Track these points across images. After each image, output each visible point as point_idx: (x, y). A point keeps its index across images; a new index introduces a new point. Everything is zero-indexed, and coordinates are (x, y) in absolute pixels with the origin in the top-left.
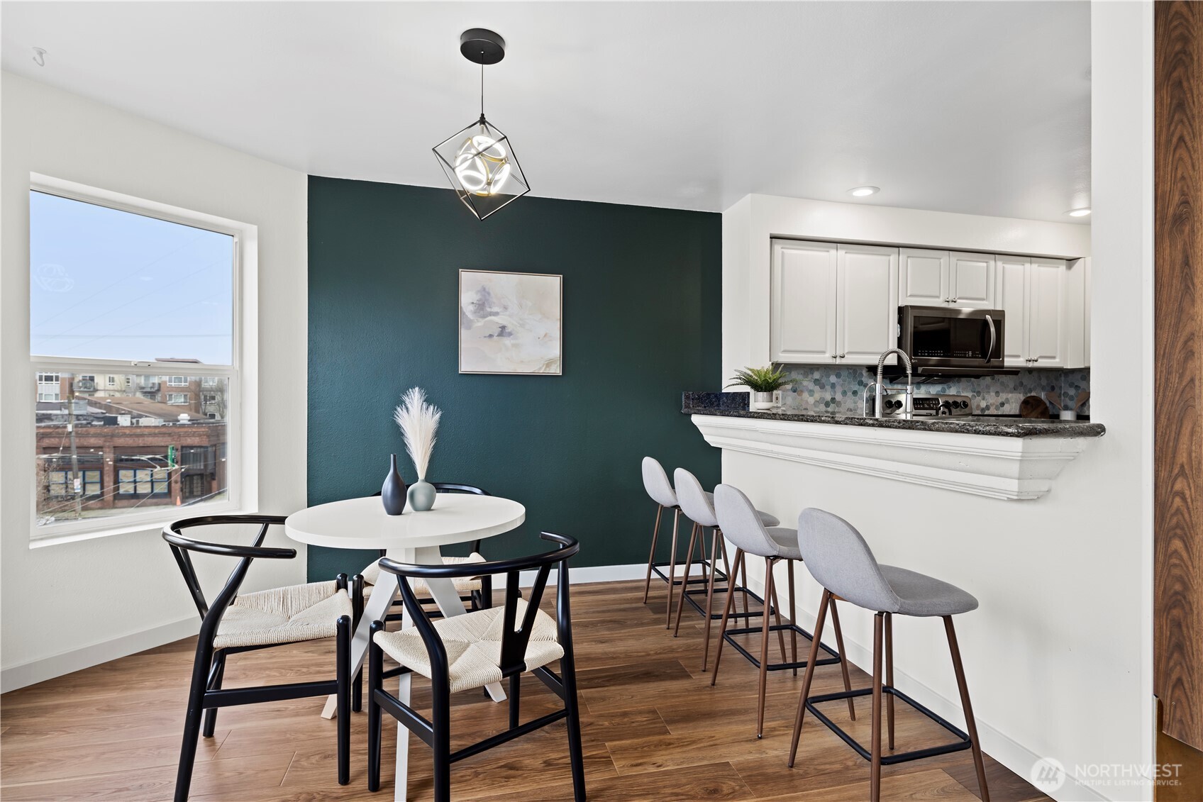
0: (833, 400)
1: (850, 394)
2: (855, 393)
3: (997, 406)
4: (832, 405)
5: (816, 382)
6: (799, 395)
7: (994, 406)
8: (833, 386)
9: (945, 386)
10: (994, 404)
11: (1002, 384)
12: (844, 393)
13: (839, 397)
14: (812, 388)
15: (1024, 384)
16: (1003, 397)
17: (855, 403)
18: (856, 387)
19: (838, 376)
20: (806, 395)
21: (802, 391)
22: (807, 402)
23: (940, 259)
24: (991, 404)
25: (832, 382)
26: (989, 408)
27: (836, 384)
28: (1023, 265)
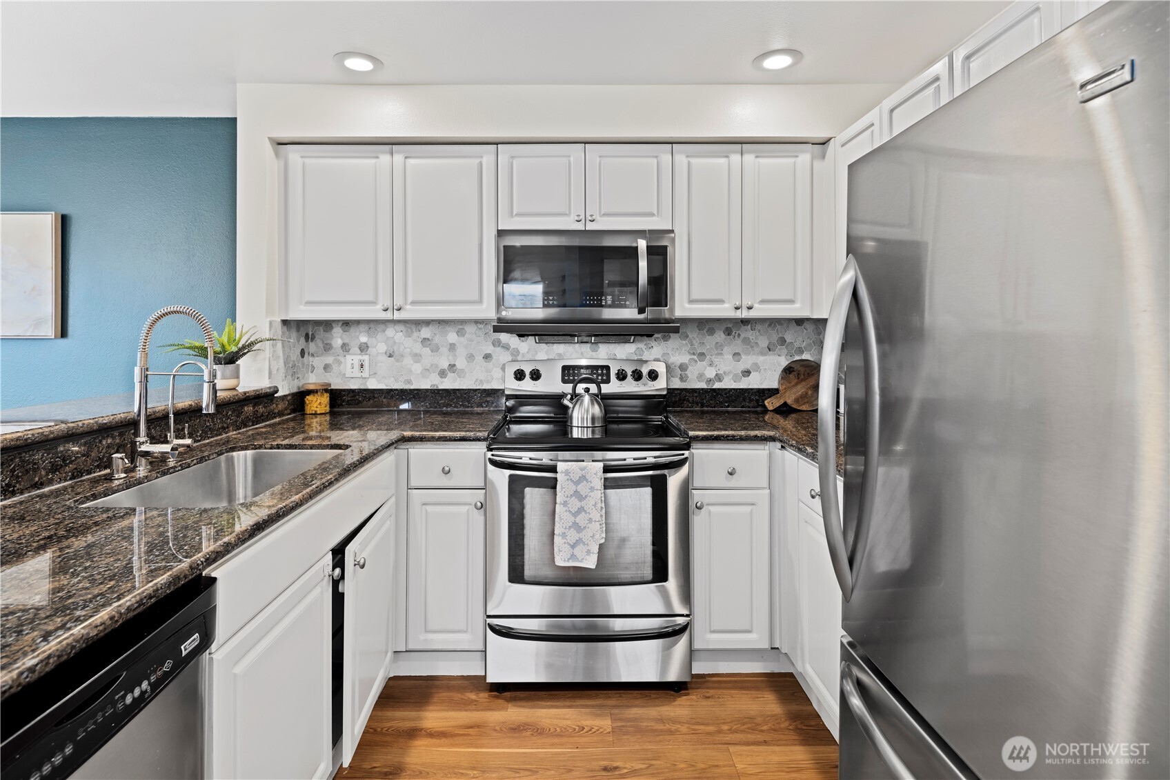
0: (452, 366)
1: (479, 359)
2: (487, 357)
3: (735, 375)
4: (450, 375)
5: (425, 341)
6: (398, 361)
7: (731, 376)
8: (452, 347)
9: (641, 345)
10: (729, 372)
11: (746, 341)
12: (471, 357)
13: (461, 363)
14: (418, 352)
15: (788, 341)
16: (747, 361)
17: (488, 371)
18: (489, 349)
19: (460, 333)
20: (408, 361)
21: (402, 356)
22: (410, 371)
23: (569, 156)
24: (725, 373)
25: (451, 342)
26: (722, 379)
27: (457, 345)
28: (727, 157)
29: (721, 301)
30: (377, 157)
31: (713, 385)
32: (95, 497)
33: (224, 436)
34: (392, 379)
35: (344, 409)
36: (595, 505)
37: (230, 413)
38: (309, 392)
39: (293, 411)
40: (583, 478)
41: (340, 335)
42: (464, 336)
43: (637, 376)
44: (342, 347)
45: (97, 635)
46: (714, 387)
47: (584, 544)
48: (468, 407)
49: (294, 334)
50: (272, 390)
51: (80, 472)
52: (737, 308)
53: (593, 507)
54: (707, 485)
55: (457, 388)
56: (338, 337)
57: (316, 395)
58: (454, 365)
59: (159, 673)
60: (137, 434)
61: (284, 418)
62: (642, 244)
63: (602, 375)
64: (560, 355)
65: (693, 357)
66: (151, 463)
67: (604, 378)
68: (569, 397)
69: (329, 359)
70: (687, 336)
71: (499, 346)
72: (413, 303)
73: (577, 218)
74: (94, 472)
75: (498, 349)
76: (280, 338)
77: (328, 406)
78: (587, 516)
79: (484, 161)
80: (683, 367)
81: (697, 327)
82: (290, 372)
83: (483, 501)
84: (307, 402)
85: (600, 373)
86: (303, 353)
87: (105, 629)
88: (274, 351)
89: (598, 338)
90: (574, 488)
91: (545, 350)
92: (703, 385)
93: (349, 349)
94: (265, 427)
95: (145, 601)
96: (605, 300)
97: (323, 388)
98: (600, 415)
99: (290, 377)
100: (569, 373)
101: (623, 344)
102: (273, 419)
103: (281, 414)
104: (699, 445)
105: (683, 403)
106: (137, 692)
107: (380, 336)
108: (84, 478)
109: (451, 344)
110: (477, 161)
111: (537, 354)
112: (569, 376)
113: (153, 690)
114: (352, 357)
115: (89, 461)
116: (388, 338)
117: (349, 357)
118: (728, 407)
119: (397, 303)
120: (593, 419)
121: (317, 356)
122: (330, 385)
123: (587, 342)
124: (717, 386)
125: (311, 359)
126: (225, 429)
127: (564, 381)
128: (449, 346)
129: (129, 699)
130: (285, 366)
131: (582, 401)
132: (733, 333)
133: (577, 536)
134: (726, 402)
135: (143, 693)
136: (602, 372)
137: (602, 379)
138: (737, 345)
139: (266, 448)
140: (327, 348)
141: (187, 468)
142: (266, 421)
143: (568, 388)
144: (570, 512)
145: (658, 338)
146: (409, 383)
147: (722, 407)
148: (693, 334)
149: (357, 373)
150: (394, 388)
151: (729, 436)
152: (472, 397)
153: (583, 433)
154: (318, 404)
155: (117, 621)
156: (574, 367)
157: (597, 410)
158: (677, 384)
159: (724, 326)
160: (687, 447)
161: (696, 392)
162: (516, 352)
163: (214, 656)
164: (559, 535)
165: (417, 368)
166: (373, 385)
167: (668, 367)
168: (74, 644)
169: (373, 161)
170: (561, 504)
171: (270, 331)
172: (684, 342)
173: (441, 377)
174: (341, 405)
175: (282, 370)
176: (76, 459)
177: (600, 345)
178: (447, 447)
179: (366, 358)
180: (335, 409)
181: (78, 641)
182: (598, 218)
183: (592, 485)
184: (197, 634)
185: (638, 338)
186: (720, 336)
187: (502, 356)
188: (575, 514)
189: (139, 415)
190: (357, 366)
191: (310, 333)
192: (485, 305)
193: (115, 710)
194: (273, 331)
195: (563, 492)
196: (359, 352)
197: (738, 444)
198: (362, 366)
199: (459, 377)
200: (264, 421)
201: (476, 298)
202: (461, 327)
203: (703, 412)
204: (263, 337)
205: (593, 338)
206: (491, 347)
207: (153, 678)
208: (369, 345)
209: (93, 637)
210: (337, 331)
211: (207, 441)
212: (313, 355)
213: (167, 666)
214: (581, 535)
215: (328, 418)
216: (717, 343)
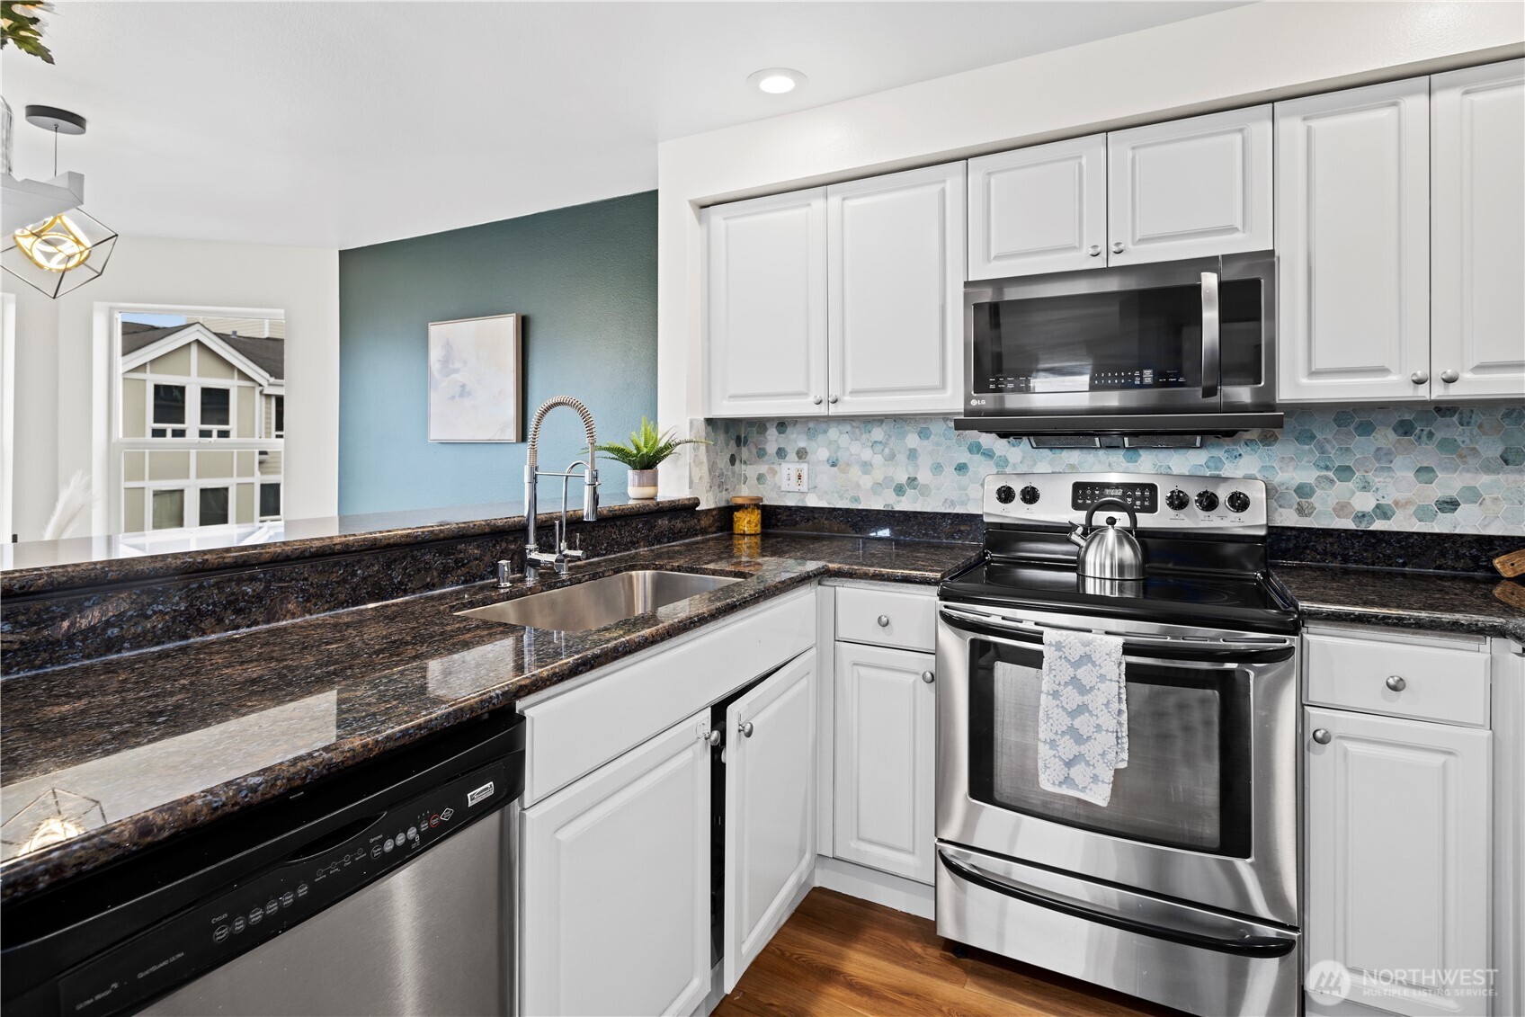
0: (912, 480)
1: (949, 471)
2: (961, 468)
3: (1422, 508)
4: (909, 492)
5: (878, 447)
6: (843, 472)
7: (1412, 509)
8: (912, 454)
9: (1219, 453)
10: (1408, 503)
12: (937, 468)
13: (924, 476)
14: (868, 460)
16: (1450, 483)
17: (962, 488)
18: (964, 457)
19: (924, 434)
20: (855, 472)
21: (848, 465)
22: (858, 485)
23: (1080, 157)
24: (1396, 503)
25: (911, 447)
26: (1389, 513)
27: (920, 451)
28: (1395, 104)
29: (1383, 371)
30: (809, 205)
31: (1371, 524)
32: (472, 605)
33: (633, 551)
34: (836, 495)
35: (779, 531)
36: (1107, 704)
37: (640, 525)
38: (739, 507)
39: (720, 529)
40: (1086, 659)
41: (774, 438)
42: (928, 438)
43: (1209, 502)
44: (777, 453)
45: (342, 762)
46: (1371, 528)
47: (1088, 763)
48: (934, 537)
49: (722, 437)
50: (691, 502)
51: (472, 576)
52: (1419, 382)
53: (1104, 707)
54: (1339, 702)
55: (919, 510)
56: (772, 440)
57: (746, 511)
58: (915, 479)
59: (434, 822)
60: (527, 542)
61: (708, 536)
62: (1210, 281)
63: (1143, 498)
64: (1072, 467)
65: (1325, 473)
66: (540, 575)
67: (1146, 503)
68: (1080, 530)
69: (763, 468)
70: (1313, 437)
71: (978, 453)
72: (853, 393)
73: (1092, 251)
74: (488, 579)
75: (978, 457)
76: (703, 440)
77: (759, 526)
78: (1093, 721)
79: (948, 186)
80: (1303, 491)
81: (1335, 420)
82: (717, 481)
83: (934, 672)
84: (735, 519)
85: (1143, 496)
86: (733, 460)
87: (354, 756)
88: (696, 456)
89: (1135, 439)
90: (1071, 672)
91: (1048, 459)
92: (1348, 524)
93: (785, 456)
94: (680, 545)
95: (412, 731)
96: (1141, 376)
97: (753, 502)
98: (1134, 562)
99: (716, 488)
100: (1084, 494)
101: (1184, 451)
102: (693, 537)
103: (704, 531)
104: (1322, 628)
105: (1302, 553)
106: (400, 839)
107: (821, 438)
108: (476, 584)
109: (911, 450)
110: (937, 188)
111: (1035, 465)
112: (1084, 498)
113: (423, 840)
114: (790, 466)
115: (482, 567)
116: (830, 442)
117: (785, 466)
118: (1404, 565)
119: (833, 394)
120: (1122, 567)
121: (750, 464)
122: (761, 499)
123: (1118, 447)
124: (1379, 525)
125: (743, 467)
126: (634, 544)
127: (1076, 506)
128: (908, 452)
129: (389, 846)
130: (710, 474)
131: (1103, 538)
132: (1417, 431)
133: (1075, 750)
134: (1400, 557)
135: (408, 842)
136: (1143, 494)
137: (1142, 505)
138: (1427, 454)
139: (667, 570)
140: (761, 453)
141: (577, 583)
142: (685, 539)
143: (1079, 517)
144: (1064, 709)
145: (1252, 441)
146: (856, 501)
147: (1390, 565)
148: (1326, 434)
149: (793, 485)
150: (838, 506)
151: (1389, 618)
152: (940, 525)
153: (1103, 587)
154: (747, 523)
155: (371, 749)
156: (1093, 486)
157: (1127, 554)
158: (1288, 518)
159: (1396, 417)
160: (1295, 629)
161: (1331, 536)
162: (1002, 463)
163: (527, 813)
164: (1045, 741)
165: (867, 481)
166: (812, 501)
167: (1270, 492)
168: (311, 768)
169: (804, 210)
170: (1048, 693)
171: (691, 431)
172: (1307, 447)
173: (898, 495)
174: (776, 525)
175: (706, 478)
176: (468, 562)
177: (1142, 452)
178: (887, 589)
179: (804, 466)
180: (770, 531)
181: (316, 766)
182: (1130, 246)
183: (1102, 671)
184: (491, 783)
185: (1212, 439)
186: (1385, 437)
187: (980, 466)
188: (1073, 714)
189: (528, 519)
190: (794, 477)
191: (743, 436)
192: (949, 392)
193: (368, 854)
194: (694, 431)
195: (1052, 675)
196: (796, 459)
197: (1413, 634)
198: (800, 477)
199: (922, 495)
200: (682, 538)
201: (937, 382)
202: (924, 426)
203: (1346, 572)
204: (683, 439)
205: (1126, 439)
206: (967, 454)
207: (424, 826)
208: (808, 451)
209: (337, 764)
210: (772, 432)
211: (613, 556)
212: (745, 463)
213: (447, 814)
214: (1084, 749)
215: (757, 540)
216: (1378, 449)
